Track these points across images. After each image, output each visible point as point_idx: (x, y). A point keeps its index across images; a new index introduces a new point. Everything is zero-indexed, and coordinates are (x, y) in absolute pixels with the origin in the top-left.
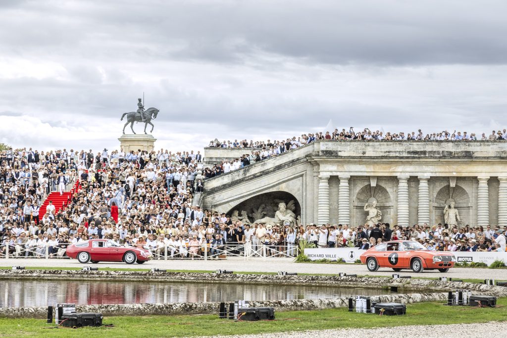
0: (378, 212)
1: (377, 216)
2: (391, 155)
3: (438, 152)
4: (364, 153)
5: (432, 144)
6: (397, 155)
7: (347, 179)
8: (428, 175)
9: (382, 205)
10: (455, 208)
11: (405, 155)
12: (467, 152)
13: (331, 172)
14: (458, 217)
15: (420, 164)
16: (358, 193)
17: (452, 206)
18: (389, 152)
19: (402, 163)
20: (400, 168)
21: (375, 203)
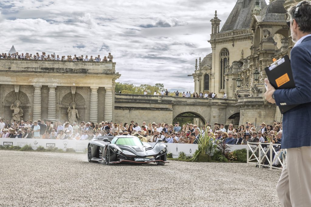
0: (20, 111)
1: (19, 113)
2: (29, 70)
3: (63, 69)
4: (10, 68)
5: (59, 63)
6: (34, 70)
8: (55, 85)
9: (24, 105)
10: (76, 108)
11: (39, 70)
12: (83, 69)
14: (78, 115)
15: (50, 77)
16: (6, 97)
17: (74, 107)
18: (28, 68)
19: (37, 76)
20: (35, 80)
21: (18, 104)
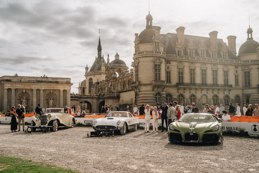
0: (26, 101)
1: (25, 102)
2: (31, 81)
3: (47, 81)
4: (21, 81)
5: (45, 79)
6: (33, 82)
7: (14, 89)
8: (43, 89)
9: (27, 98)
10: (52, 100)
11: (35, 82)
12: (56, 81)
13: (8, 87)
14: (53, 103)
15: (40, 85)
16: (19, 94)
17: (51, 99)
18: (30, 81)
19: (35, 85)
20: (34, 86)
21: (25, 98)
